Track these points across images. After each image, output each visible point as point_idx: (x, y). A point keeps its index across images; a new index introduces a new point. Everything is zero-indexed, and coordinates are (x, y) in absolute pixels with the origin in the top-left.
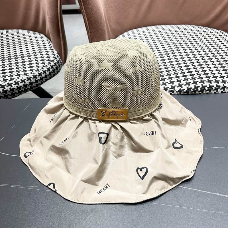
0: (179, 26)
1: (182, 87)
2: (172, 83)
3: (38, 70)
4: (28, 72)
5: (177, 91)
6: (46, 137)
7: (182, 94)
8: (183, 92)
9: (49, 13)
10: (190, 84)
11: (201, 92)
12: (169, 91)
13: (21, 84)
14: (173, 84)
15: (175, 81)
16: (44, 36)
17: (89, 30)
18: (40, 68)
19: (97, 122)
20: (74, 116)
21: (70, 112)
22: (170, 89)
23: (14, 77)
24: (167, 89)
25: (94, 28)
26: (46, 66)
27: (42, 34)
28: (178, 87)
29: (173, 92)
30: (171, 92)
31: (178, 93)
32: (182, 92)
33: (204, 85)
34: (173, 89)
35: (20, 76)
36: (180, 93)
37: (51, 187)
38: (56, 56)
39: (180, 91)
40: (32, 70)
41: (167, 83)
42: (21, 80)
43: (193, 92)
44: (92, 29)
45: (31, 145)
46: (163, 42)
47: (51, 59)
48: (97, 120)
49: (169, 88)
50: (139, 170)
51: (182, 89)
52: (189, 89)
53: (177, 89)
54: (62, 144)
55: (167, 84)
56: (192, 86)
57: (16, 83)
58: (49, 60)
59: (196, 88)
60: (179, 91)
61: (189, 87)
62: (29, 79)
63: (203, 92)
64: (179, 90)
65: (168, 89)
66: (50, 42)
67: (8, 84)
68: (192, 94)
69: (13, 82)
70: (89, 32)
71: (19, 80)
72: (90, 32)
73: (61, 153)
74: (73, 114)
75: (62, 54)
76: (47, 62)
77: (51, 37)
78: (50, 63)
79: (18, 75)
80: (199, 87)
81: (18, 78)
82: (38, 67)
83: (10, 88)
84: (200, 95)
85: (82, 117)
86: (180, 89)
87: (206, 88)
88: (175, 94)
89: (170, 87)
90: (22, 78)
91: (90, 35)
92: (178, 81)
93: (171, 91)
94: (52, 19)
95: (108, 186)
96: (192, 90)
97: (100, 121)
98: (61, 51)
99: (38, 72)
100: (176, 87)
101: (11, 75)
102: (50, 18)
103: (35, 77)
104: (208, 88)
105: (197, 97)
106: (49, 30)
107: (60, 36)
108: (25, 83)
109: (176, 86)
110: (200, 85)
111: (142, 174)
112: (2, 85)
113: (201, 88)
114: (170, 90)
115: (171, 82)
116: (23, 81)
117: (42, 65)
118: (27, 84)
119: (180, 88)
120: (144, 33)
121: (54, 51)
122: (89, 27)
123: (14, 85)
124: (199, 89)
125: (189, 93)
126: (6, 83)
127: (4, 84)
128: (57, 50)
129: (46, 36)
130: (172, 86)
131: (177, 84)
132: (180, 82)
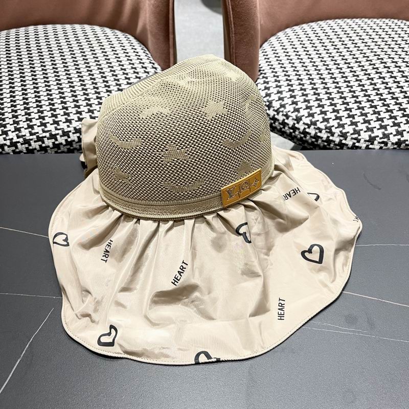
0: (377, 21)
1: (403, 136)
2: (385, 127)
5: (393, 143)
7: (402, 149)
8: (404, 145)
12: (379, 143)
14: (386, 129)
15: (388, 125)
16: (132, 38)
17: (233, 29)
22: (381, 138)
24: (375, 140)
25: (242, 25)
27: (127, 35)
28: (394, 135)
29: (386, 144)
30: (383, 145)
31: (395, 146)
34: (385, 140)
36: (399, 146)
39: (399, 143)
41: (375, 127)
44: (239, 28)
49: (378, 136)
51: (402, 139)
53: (394, 139)
55: (374, 129)
60: (396, 143)
64: (397, 141)
65: (377, 138)
66: (147, 52)
70: (234, 32)
72: (235, 34)
77: (150, 41)
86: (399, 140)
88: (388, 149)
89: (381, 136)
91: (234, 38)
92: (395, 124)
93: (383, 142)
94: (158, 6)
100: (391, 136)
101: (89, 111)
102: (153, 5)
106: (148, 27)
107: (169, 39)
109: (391, 133)
112: (77, 128)
114: (381, 141)
115: (382, 127)
119: (399, 137)
120: (315, 33)
121: (156, 65)
122: (234, 24)
128: (162, 64)
129: (135, 38)
130: (384, 134)
131: (392, 130)
132: (399, 126)
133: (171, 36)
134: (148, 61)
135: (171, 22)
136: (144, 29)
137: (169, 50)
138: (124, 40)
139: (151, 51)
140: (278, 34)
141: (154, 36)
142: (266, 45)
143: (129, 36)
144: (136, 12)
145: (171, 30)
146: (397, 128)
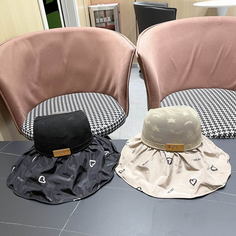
0: (210, 89)
2: (208, 130)
3: (113, 121)
4: (107, 123)
6: (132, 162)
9: (121, 85)
10: (221, 131)
11: (228, 137)
13: (104, 131)
14: (209, 131)
16: (112, 98)
18: (114, 119)
19: (165, 152)
20: (151, 148)
21: (147, 146)
23: (100, 126)
25: (153, 95)
26: (118, 118)
28: (212, 133)
29: (209, 137)
31: (213, 137)
32: (215, 137)
33: (230, 132)
34: (208, 135)
35: (103, 125)
36: (214, 137)
37: (139, 189)
38: (123, 112)
39: (214, 136)
40: (110, 121)
42: (104, 128)
43: (223, 137)
45: (121, 167)
46: (199, 102)
47: (120, 114)
48: (165, 151)
49: (206, 134)
50: (191, 181)
51: (215, 135)
52: (220, 135)
53: (212, 135)
54: (144, 164)
55: (204, 131)
56: (222, 133)
57: (101, 130)
58: (119, 114)
59: (225, 134)
60: (213, 136)
61: (220, 134)
62: (108, 127)
63: (230, 137)
66: (118, 103)
67: (96, 130)
68: (223, 138)
69: (99, 129)
71: (103, 128)
73: (143, 170)
74: (150, 147)
75: (126, 110)
76: (118, 116)
77: (119, 99)
78: (120, 117)
79: (102, 124)
80: (227, 134)
81: (102, 126)
82: (113, 119)
83: (97, 133)
84: (228, 139)
85: (156, 149)
86: (214, 135)
87: (232, 135)
88: (210, 138)
89: (207, 134)
90: (105, 126)
92: (212, 129)
93: (207, 136)
95: (173, 190)
96: (222, 136)
97: (167, 151)
98: (126, 108)
99: (113, 122)
100: (211, 134)
101: (97, 125)
103: (112, 126)
104: (233, 134)
105: (226, 141)
108: (106, 129)
110: (227, 132)
111: (193, 183)
113: (229, 134)
115: (207, 130)
116: (105, 128)
117: (115, 118)
118: (107, 131)
119: (214, 134)
120: (184, 94)
121: (121, 108)
123: (100, 131)
124: (227, 135)
125: (220, 138)
126: (95, 130)
127: (94, 130)
128: (123, 107)
129: (113, 98)
130: (208, 133)
131: (211, 131)
132: (214, 130)
133: (127, 98)
134: (118, 106)
135: (127, 93)
136: (117, 95)
137: (126, 102)
138: (108, 98)
139: (119, 102)
140: (169, 95)
141: (121, 98)
142: (164, 100)
143: (111, 97)
144: (114, 89)
145: (127, 96)
146: (213, 131)
